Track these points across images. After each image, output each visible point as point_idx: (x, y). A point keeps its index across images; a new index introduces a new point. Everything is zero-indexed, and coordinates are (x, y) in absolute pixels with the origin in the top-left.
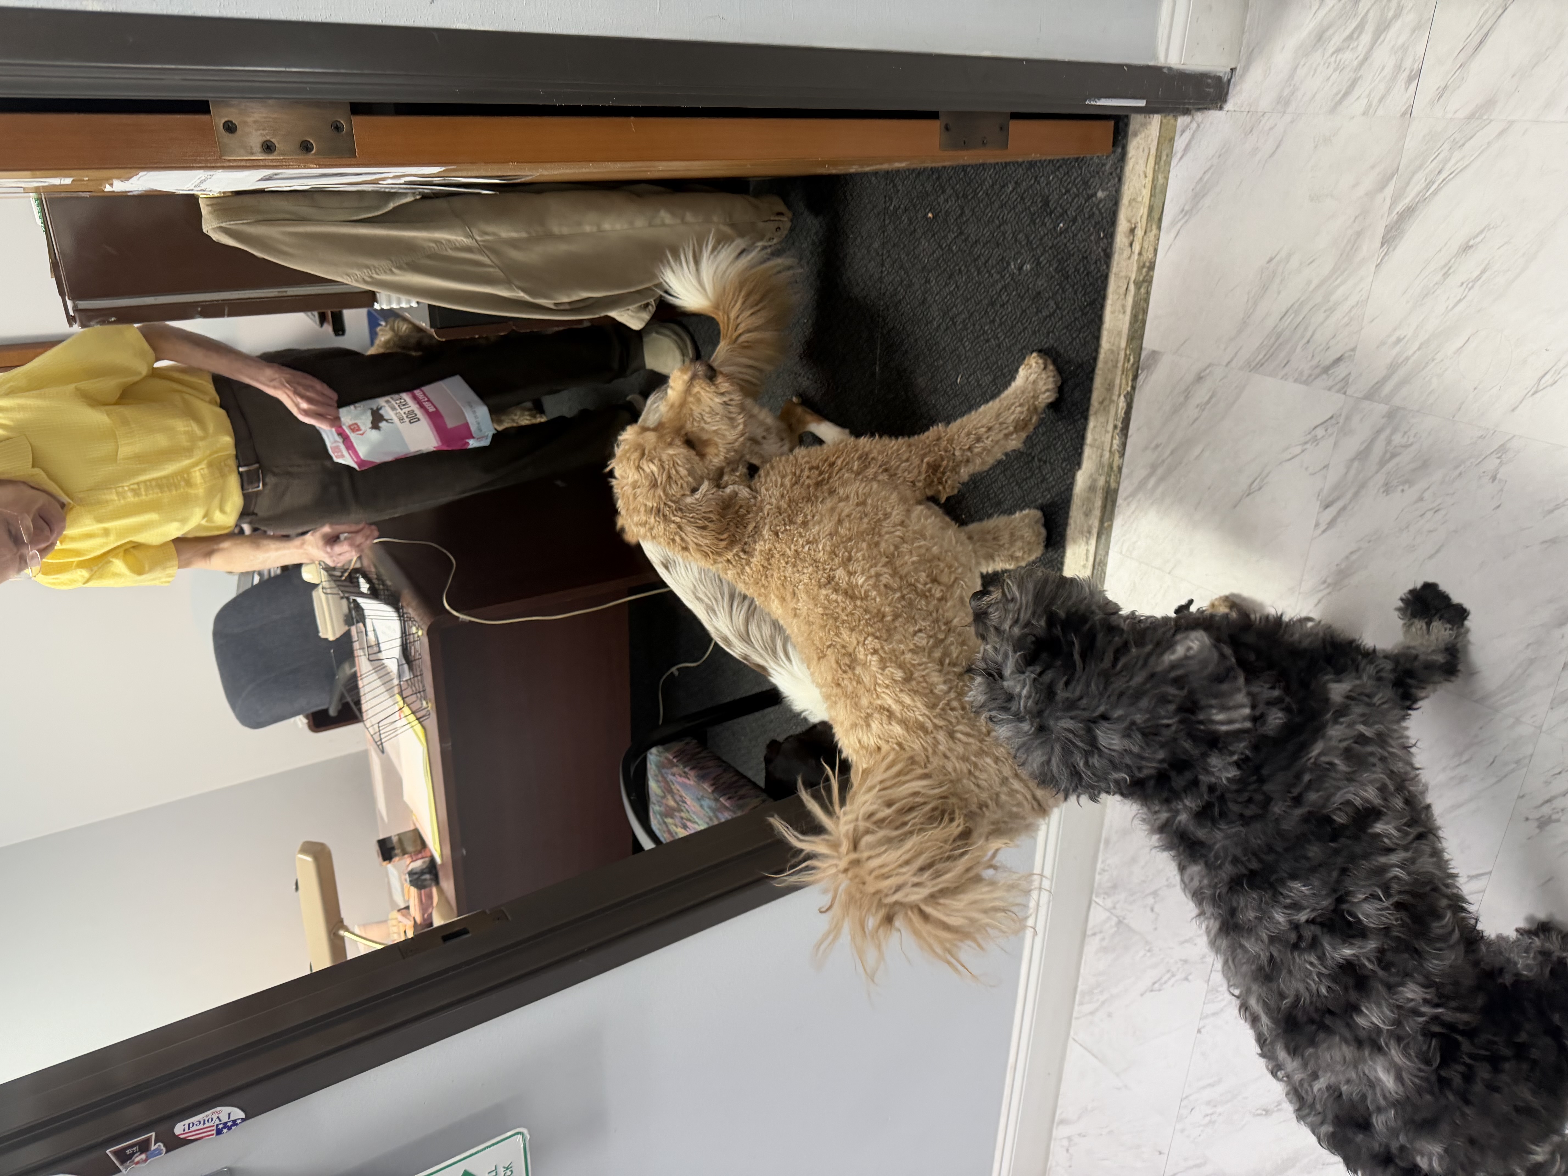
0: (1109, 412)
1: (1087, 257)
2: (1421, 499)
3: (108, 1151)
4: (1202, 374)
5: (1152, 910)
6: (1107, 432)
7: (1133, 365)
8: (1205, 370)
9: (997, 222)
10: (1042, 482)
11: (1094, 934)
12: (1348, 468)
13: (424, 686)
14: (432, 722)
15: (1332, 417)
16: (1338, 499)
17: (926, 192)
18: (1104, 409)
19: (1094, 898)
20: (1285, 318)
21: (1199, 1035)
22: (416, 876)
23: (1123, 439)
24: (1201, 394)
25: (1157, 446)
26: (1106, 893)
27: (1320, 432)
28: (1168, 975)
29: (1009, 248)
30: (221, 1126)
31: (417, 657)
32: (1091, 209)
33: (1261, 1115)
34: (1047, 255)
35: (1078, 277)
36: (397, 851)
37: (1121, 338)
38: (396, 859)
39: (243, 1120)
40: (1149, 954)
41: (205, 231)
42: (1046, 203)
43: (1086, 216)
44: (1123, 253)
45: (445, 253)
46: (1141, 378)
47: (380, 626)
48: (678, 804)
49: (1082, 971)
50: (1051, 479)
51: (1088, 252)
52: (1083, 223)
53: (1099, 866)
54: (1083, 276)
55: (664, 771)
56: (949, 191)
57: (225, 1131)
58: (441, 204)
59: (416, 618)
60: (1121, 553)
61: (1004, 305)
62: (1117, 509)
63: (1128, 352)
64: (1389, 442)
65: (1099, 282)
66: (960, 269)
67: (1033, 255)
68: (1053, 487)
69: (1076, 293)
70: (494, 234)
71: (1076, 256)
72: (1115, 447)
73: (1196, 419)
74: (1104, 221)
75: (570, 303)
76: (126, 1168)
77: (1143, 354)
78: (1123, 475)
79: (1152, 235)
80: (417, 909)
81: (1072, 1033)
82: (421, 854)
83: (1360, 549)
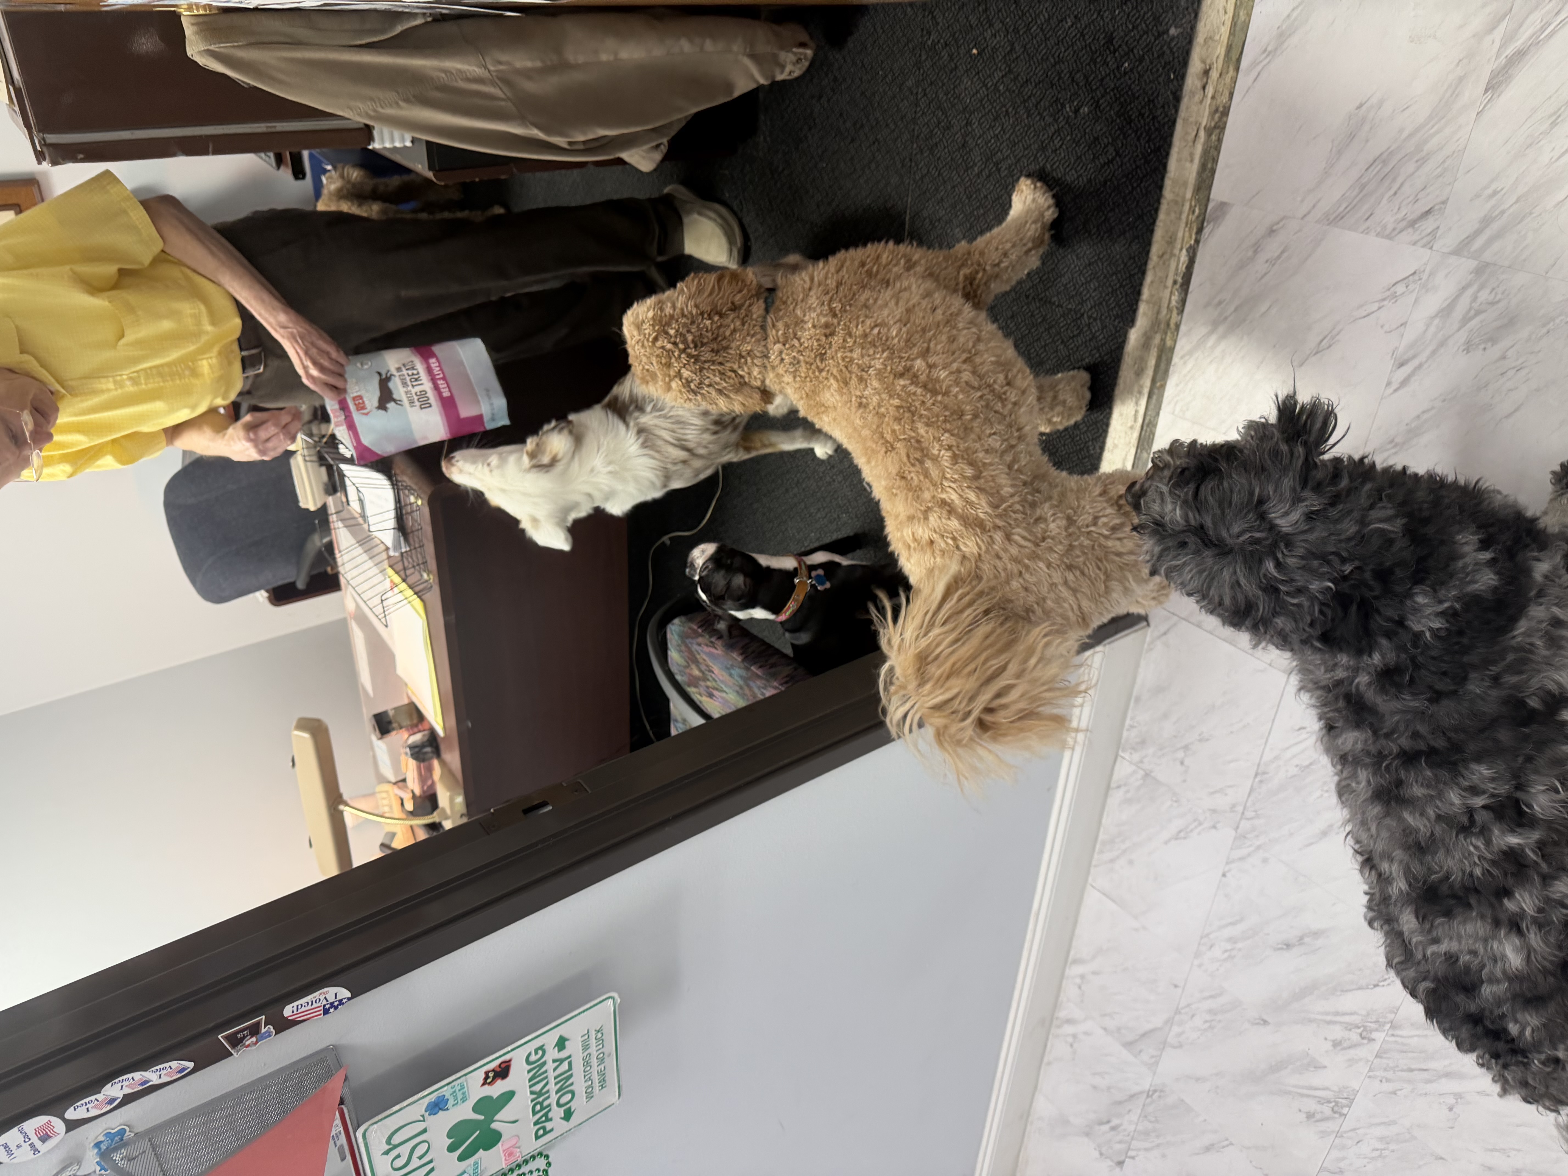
0: (1169, 265)
1: (1153, 101)
2: (1504, 357)
4: (1274, 228)
5: (1182, 763)
6: (1165, 287)
7: (1198, 217)
8: (1278, 223)
9: (1052, 61)
10: (1090, 340)
11: (1119, 787)
12: (1428, 326)
13: (424, 557)
14: (434, 596)
15: (1415, 273)
16: (1414, 357)
17: (971, 26)
18: (1164, 263)
19: (1121, 753)
20: (1373, 167)
21: (1224, 879)
22: (417, 750)
23: (1183, 295)
24: (1272, 248)
25: (1220, 303)
26: (1133, 749)
27: (1400, 288)
28: (1196, 824)
29: (1065, 89)
30: (327, 1006)
31: (417, 527)
32: (1162, 48)
34: (1108, 97)
35: (1142, 121)
36: (395, 725)
37: (1186, 188)
38: (393, 733)
39: (349, 999)
40: (1175, 804)
41: (189, 54)
42: (1110, 40)
43: (1156, 55)
44: (1194, 96)
45: (455, 84)
46: (1206, 231)
47: (369, 496)
48: (703, 673)
49: (1104, 821)
50: (1101, 337)
51: (1155, 94)
52: (1151, 63)
53: (1128, 722)
54: (1148, 120)
55: (687, 641)
56: (998, 25)
58: (450, 28)
59: (414, 487)
60: (1173, 413)
62: (1171, 368)
63: (1193, 203)
64: (1475, 298)
65: (1166, 127)
66: (1007, 111)
67: (1093, 98)
68: (1102, 345)
69: (1138, 140)
70: (508, 63)
71: (1141, 98)
72: (1174, 303)
73: (1266, 274)
74: (1176, 60)
75: (584, 142)
77: (1211, 206)
78: (1180, 333)
79: (1228, 79)
80: (416, 780)
81: (1090, 880)
82: (420, 727)
83: (1433, 408)
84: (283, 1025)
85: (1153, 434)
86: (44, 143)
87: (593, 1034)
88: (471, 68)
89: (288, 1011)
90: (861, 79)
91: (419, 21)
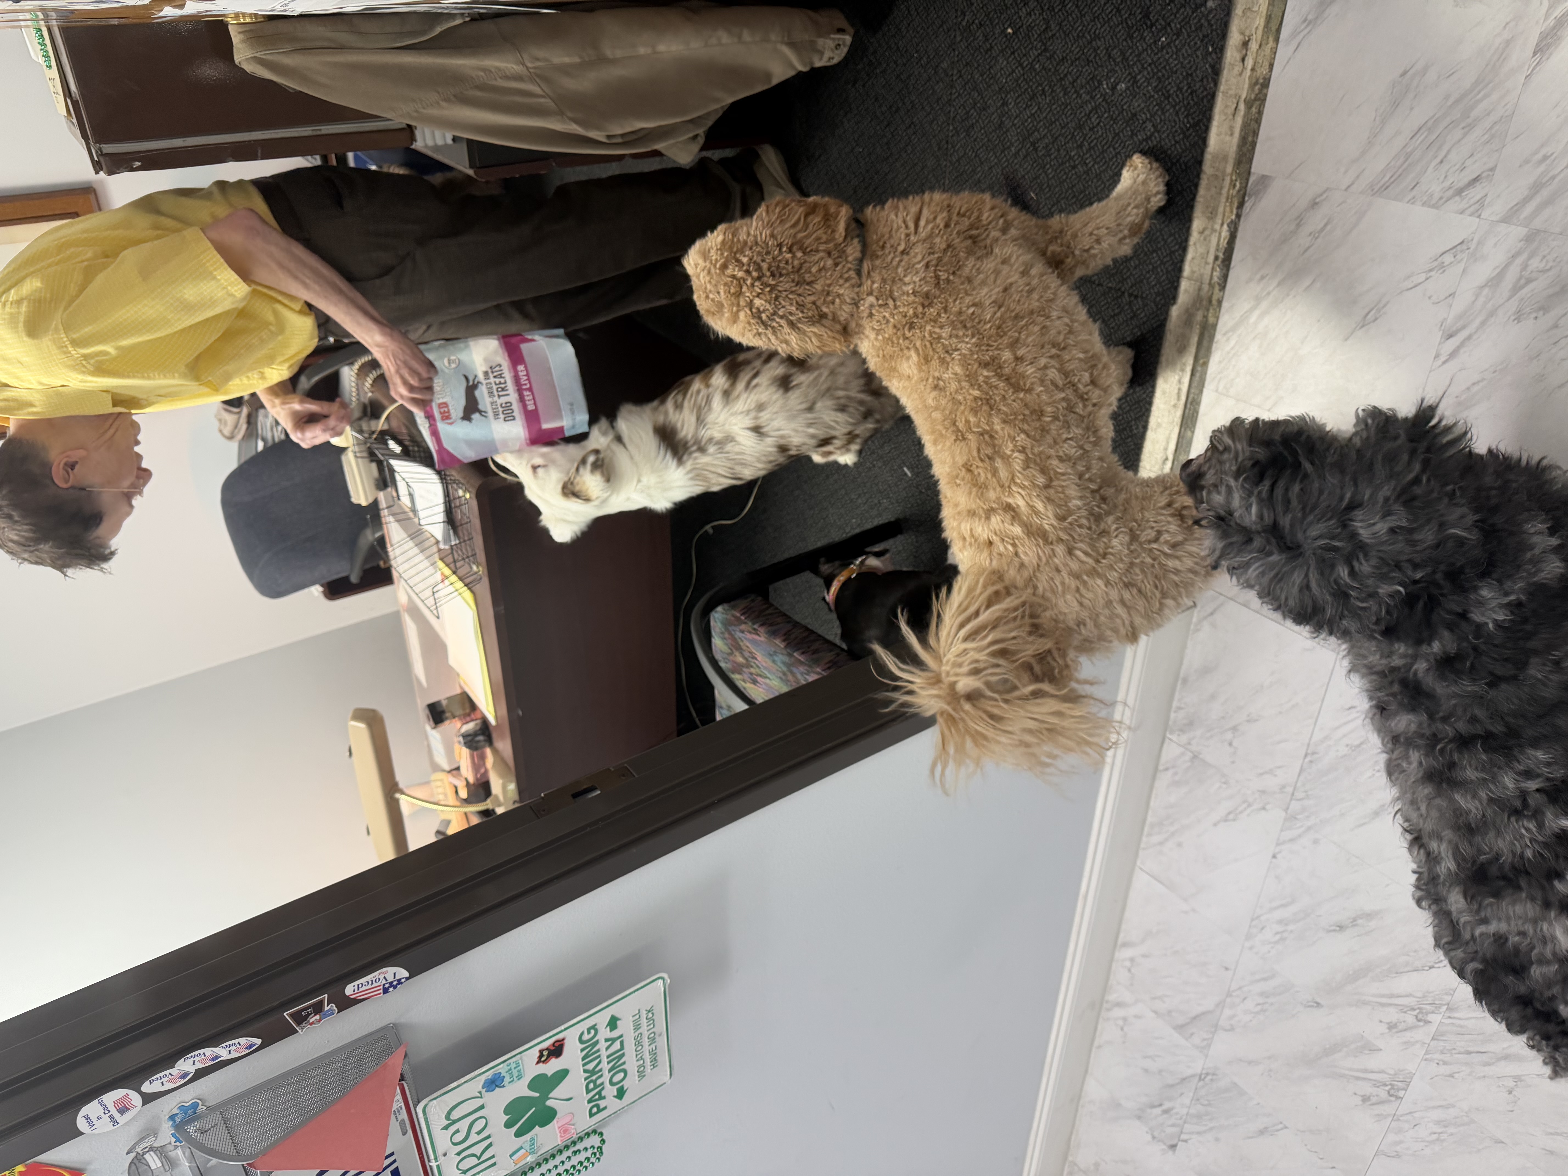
0: (1210, 241)
1: (1191, 75)
2: (1556, 326)
4: (1317, 200)
5: (1230, 744)
6: (1207, 263)
7: (1239, 191)
8: (1321, 195)
9: (1089, 38)
10: (1132, 318)
11: (1167, 769)
12: (1477, 296)
13: (473, 550)
14: (484, 587)
15: (1462, 242)
16: (1464, 327)
17: (1005, 5)
18: (1205, 239)
19: (1168, 735)
20: (1418, 135)
21: (1274, 860)
22: (469, 738)
23: (1224, 271)
24: (1315, 221)
26: (1181, 730)
27: (1448, 258)
28: (1245, 805)
29: (1102, 66)
30: (387, 986)
31: (465, 520)
32: (1199, 20)
33: (1334, 930)
34: (1145, 73)
35: (1180, 96)
36: (448, 715)
37: (1226, 163)
38: (447, 723)
39: (407, 979)
40: (1224, 786)
41: (237, 62)
42: (1147, 15)
43: (1193, 29)
44: (1233, 69)
45: (493, 83)
46: (1248, 205)
47: (416, 490)
48: (747, 659)
49: (1152, 804)
50: (1142, 315)
51: (1194, 68)
52: (1189, 36)
53: (1175, 704)
54: (1186, 94)
55: (731, 628)
57: (391, 989)
58: (488, 26)
59: (462, 481)
60: (1217, 391)
61: (1094, 127)
62: (1214, 345)
63: (1234, 178)
64: (1525, 267)
65: (1205, 101)
66: (1043, 90)
67: (1130, 74)
68: (1144, 323)
69: (1177, 114)
70: (546, 60)
71: (1179, 72)
72: (1215, 279)
73: (1309, 248)
74: (1214, 33)
77: (1252, 179)
78: (1223, 310)
79: (1267, 49)
80: (470, 769)
81: (1138, 863)
82: (473, 716)
83: (1483, 379)
84: (345, 1003)
85: (1197, 413)
86: (101, 154)
87: (644, 1014)
88: (509, 66)
89: (349, 990)
90: (895, 62)
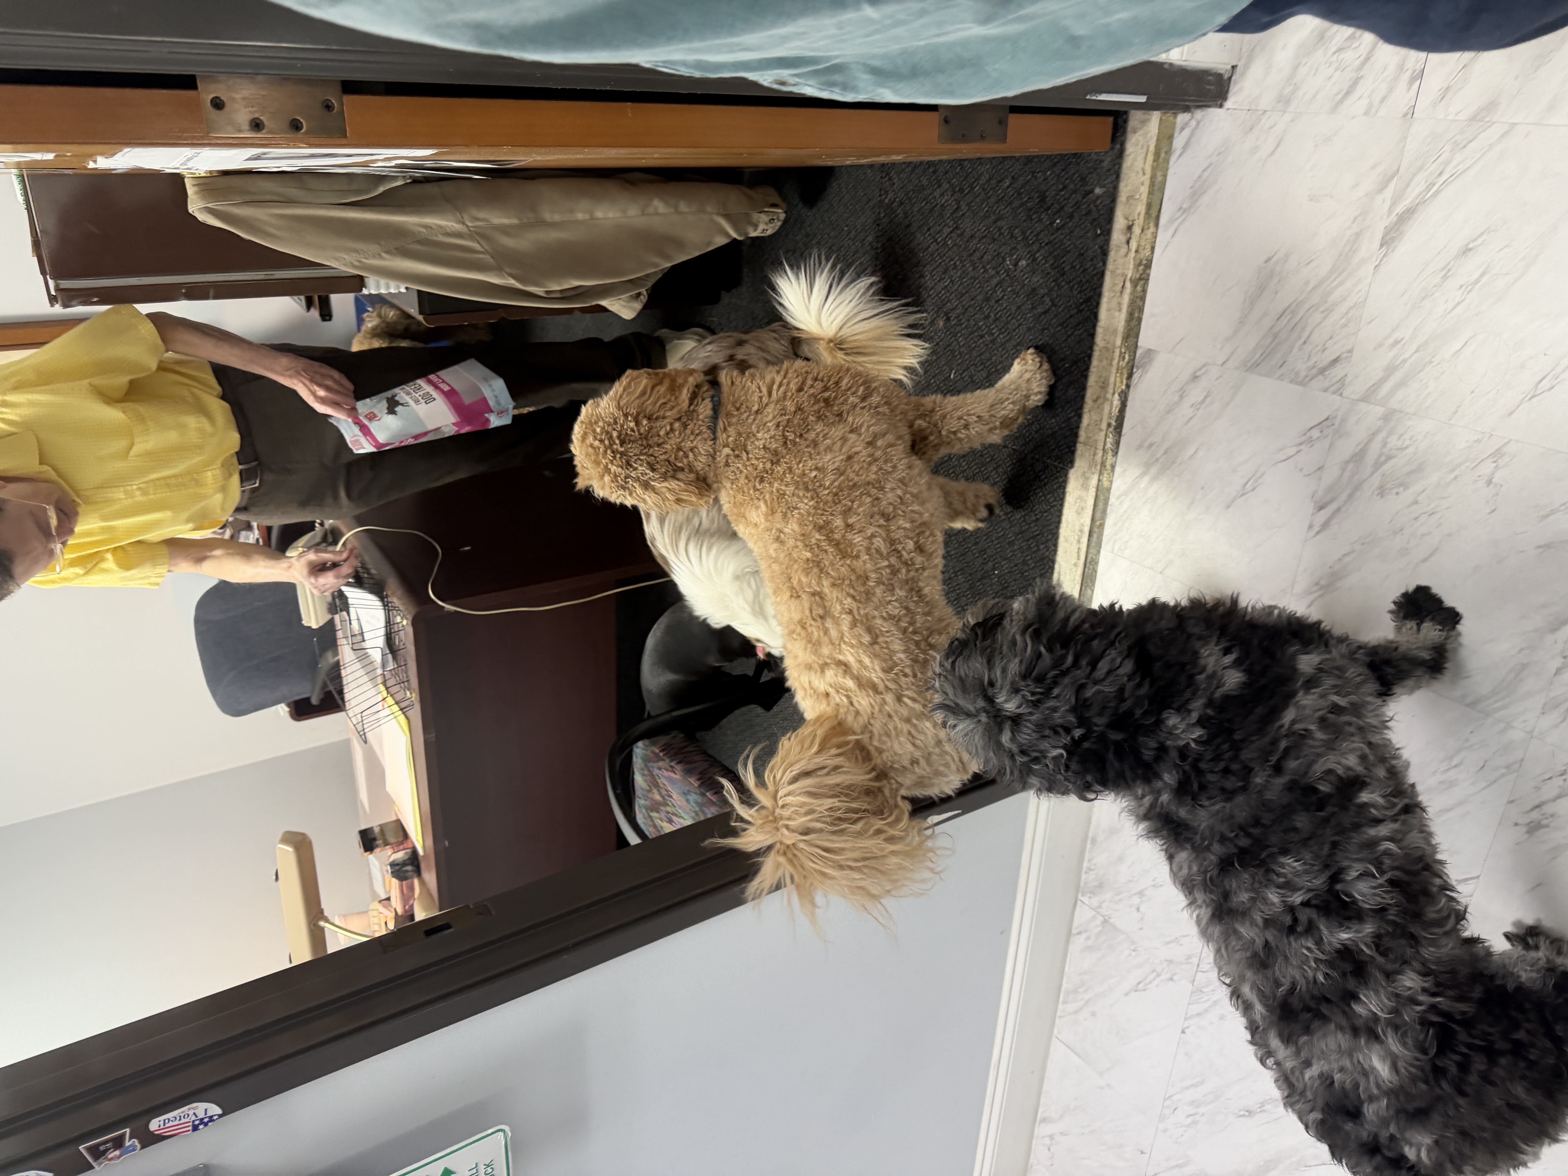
0: (1103, 409)
1: (1083, 254)
2: (1416, 502)
3: (81, 1148)
4: (1197, 374)
6: (1101, 430)
7: (1128, 363)
8: (1200, 369)
9: (993, 217)
10: (1034, 479)
11: (1079, 933)
12: (1343, 470)
13: (407, 677)
14: (416, 713)
15: (1327, 419)
16: (1332, 501)
17: (922, 186)
18: (1098, 407)
19: (1080, 897)
20: (1283, 318)
21: (1183, 1035)
22: (398, 868)
23: (1117, 437)
24: (1196, 393)
25: (1151, 445)
26: (1092, 893)
27: (1315, 433)
28: (1154, 975)
29: (1005, 244)
30: (197, 1123)
31: (402, 647)
33: (1244, 1116)
34: (1043, 251)
35: (1074, 273)
36: (379, 842)
37: (1116, 336)
38: (377, 850)
39: (220, 1116)
40: (1134, 953)
41: (190, 211)
42: (1043, 199)
43: (1083, 212)
44: (1119, 250)
45: (435, 238)
46: (1136, 376)
47: (364, 614)
48: (664, 798)
49: (1066, 969)
50: (1044, 476)
51: (1085, 249)
52: (1080, 219)
53: (1086, 864)
54: (1079, 272)
55: (650, 764)
56: (945, 186)
57: (201, 1127)
59: (401, 608)
60: (1113, 552)
61: (999, 300)
62: (1109, 508)
63: (1123, 350)
64: (1384, 444)
65: (1095, 279)
66: (955, 263)
67: (1029, 252)
68: (1046, 484)
69: (1071, 290)
71: (1072, 252)
72: (1109, 445)
73: (1191, 418)
74: (1102, 217)
75: (561, 291)
76: (100, 1164)
77: (1139, 352)
78: (1116, 474)
79: (1149, 233)
80: (398, 900)
81: (1055, 1032)
82: (405, 845)
83: (1353, 551)
84: (150, 1140)
85: (1096, 572)
87: (482, 1168)
88: (450, 224)
89: (155, 1125)
90: (828, 234)
91: (399, 183)
